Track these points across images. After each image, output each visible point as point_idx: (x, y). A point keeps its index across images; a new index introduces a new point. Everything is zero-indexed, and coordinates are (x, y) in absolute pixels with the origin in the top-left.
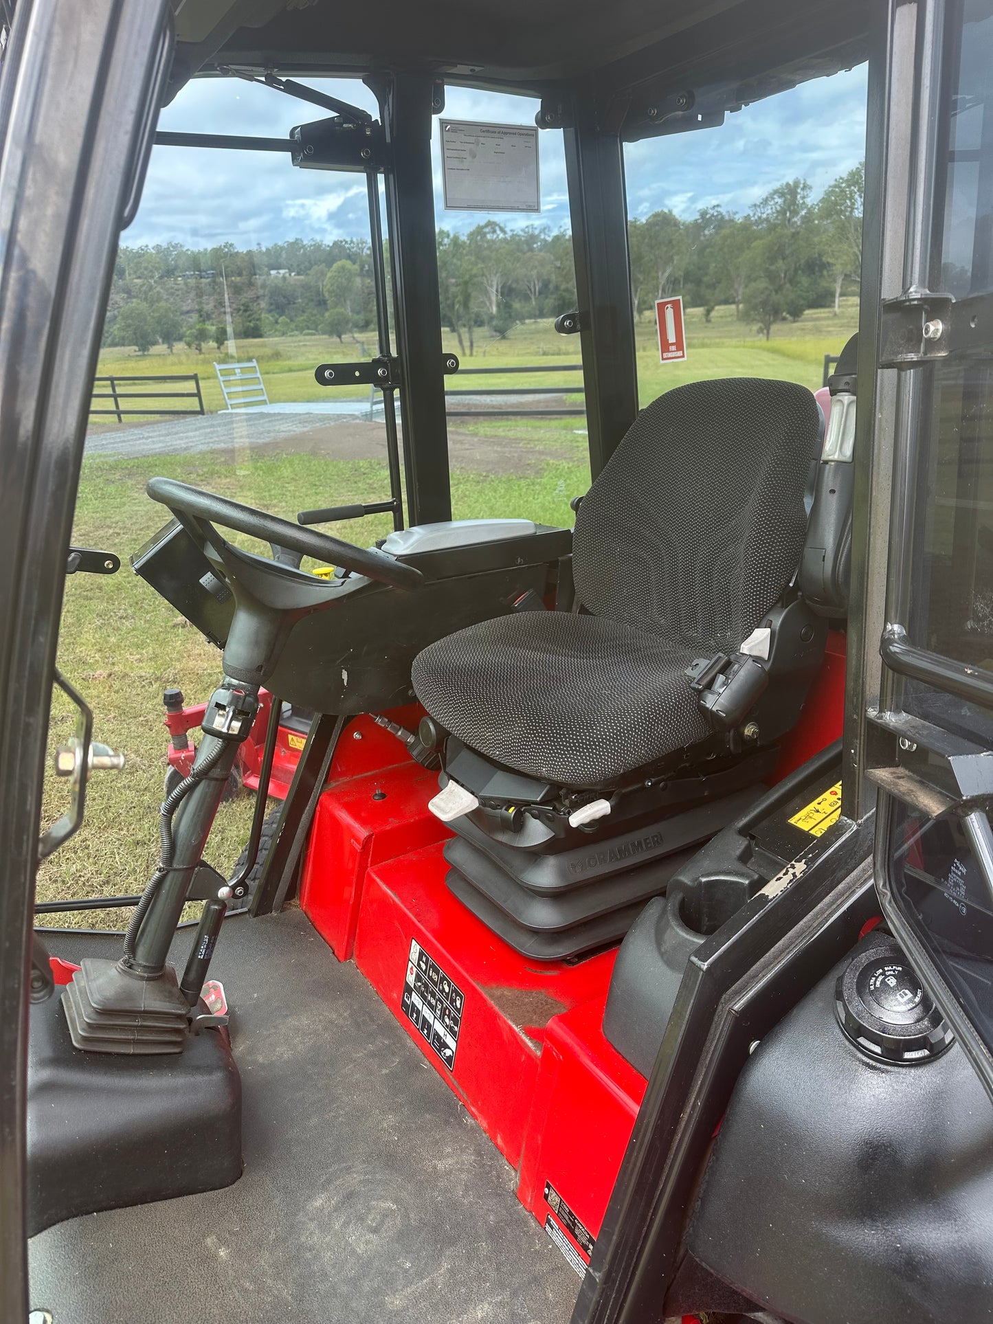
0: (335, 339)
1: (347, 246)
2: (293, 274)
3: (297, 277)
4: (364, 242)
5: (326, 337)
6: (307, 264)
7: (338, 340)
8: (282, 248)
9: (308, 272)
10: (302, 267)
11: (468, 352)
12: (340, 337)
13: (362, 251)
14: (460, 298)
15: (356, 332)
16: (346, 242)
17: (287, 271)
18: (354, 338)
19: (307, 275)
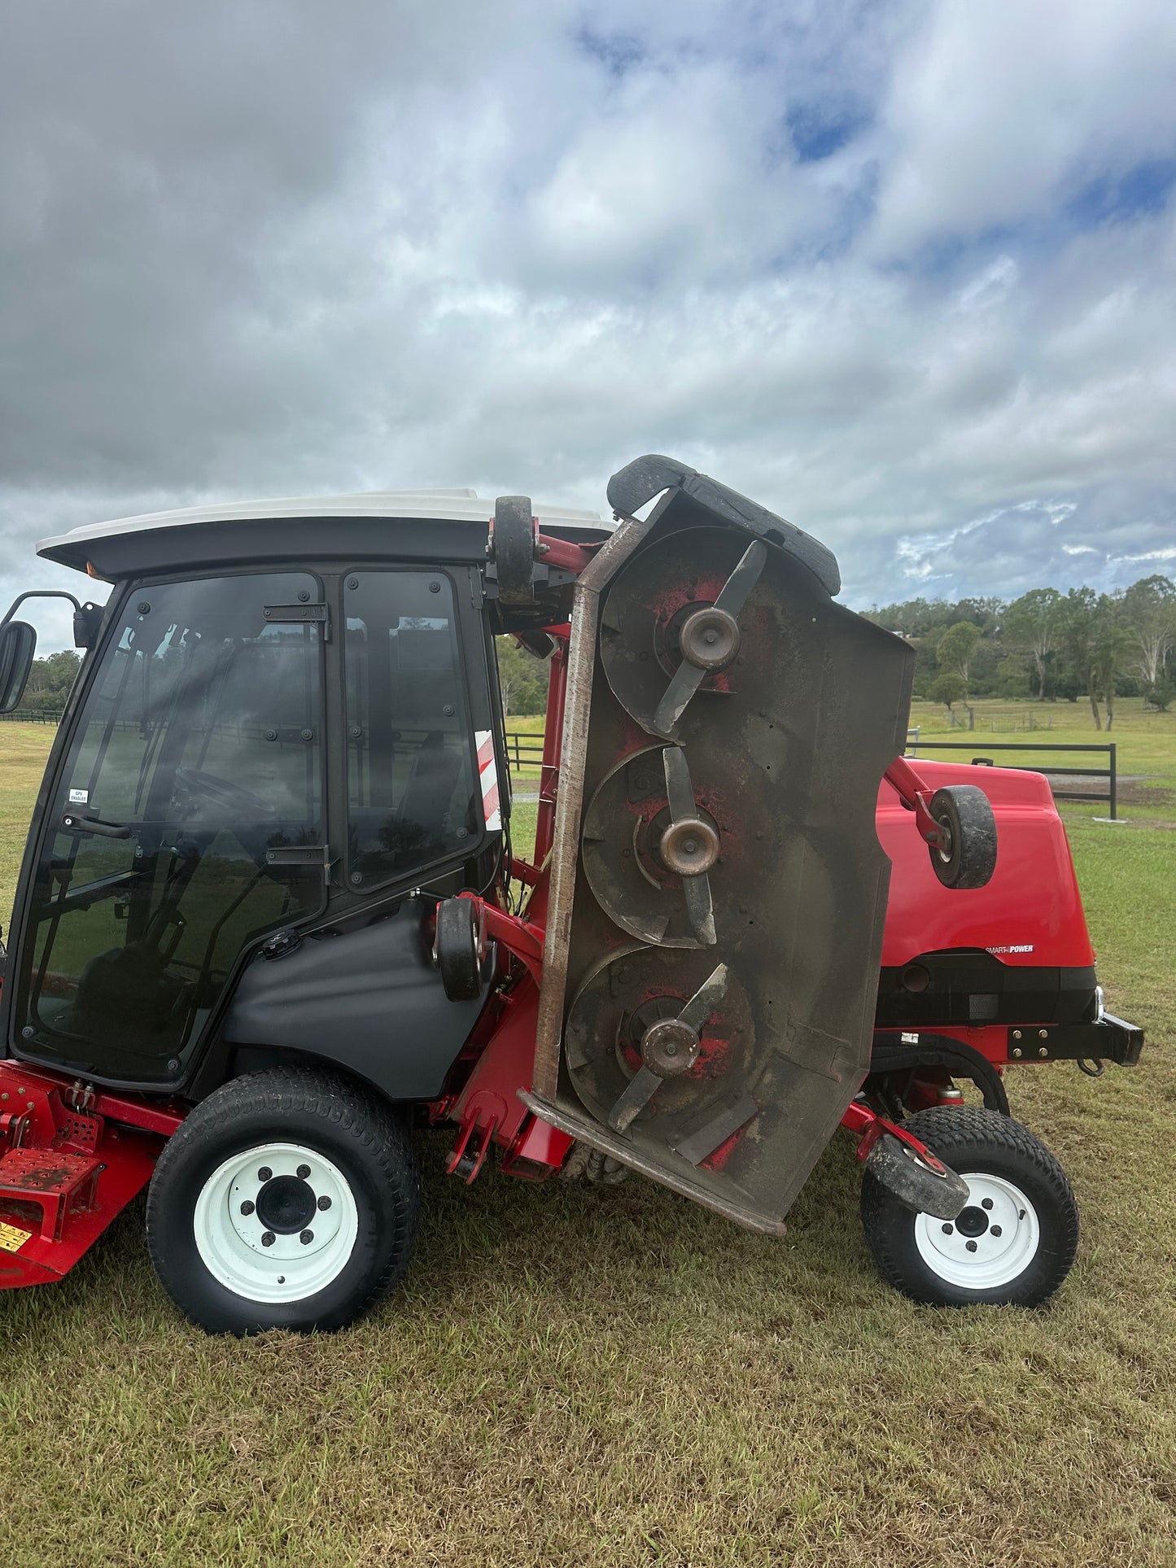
0: (943, 706)
1: (975, 605)
2: (908, 636)
3: (912, 639)
4: (997, 601)
5: (932, 703)
6: (925, 625)
7: (946, 707)
8: (900, 609)
9: (926, 633)
10: (919, 628)
11: (1104, 725)
12: (948, 704)
13: (994, 611)
14: (1099, 664)
15: (969, 699)
16: (975, 601)
17: (901, 632)
18: (965, 705)
19: (924, 636)
